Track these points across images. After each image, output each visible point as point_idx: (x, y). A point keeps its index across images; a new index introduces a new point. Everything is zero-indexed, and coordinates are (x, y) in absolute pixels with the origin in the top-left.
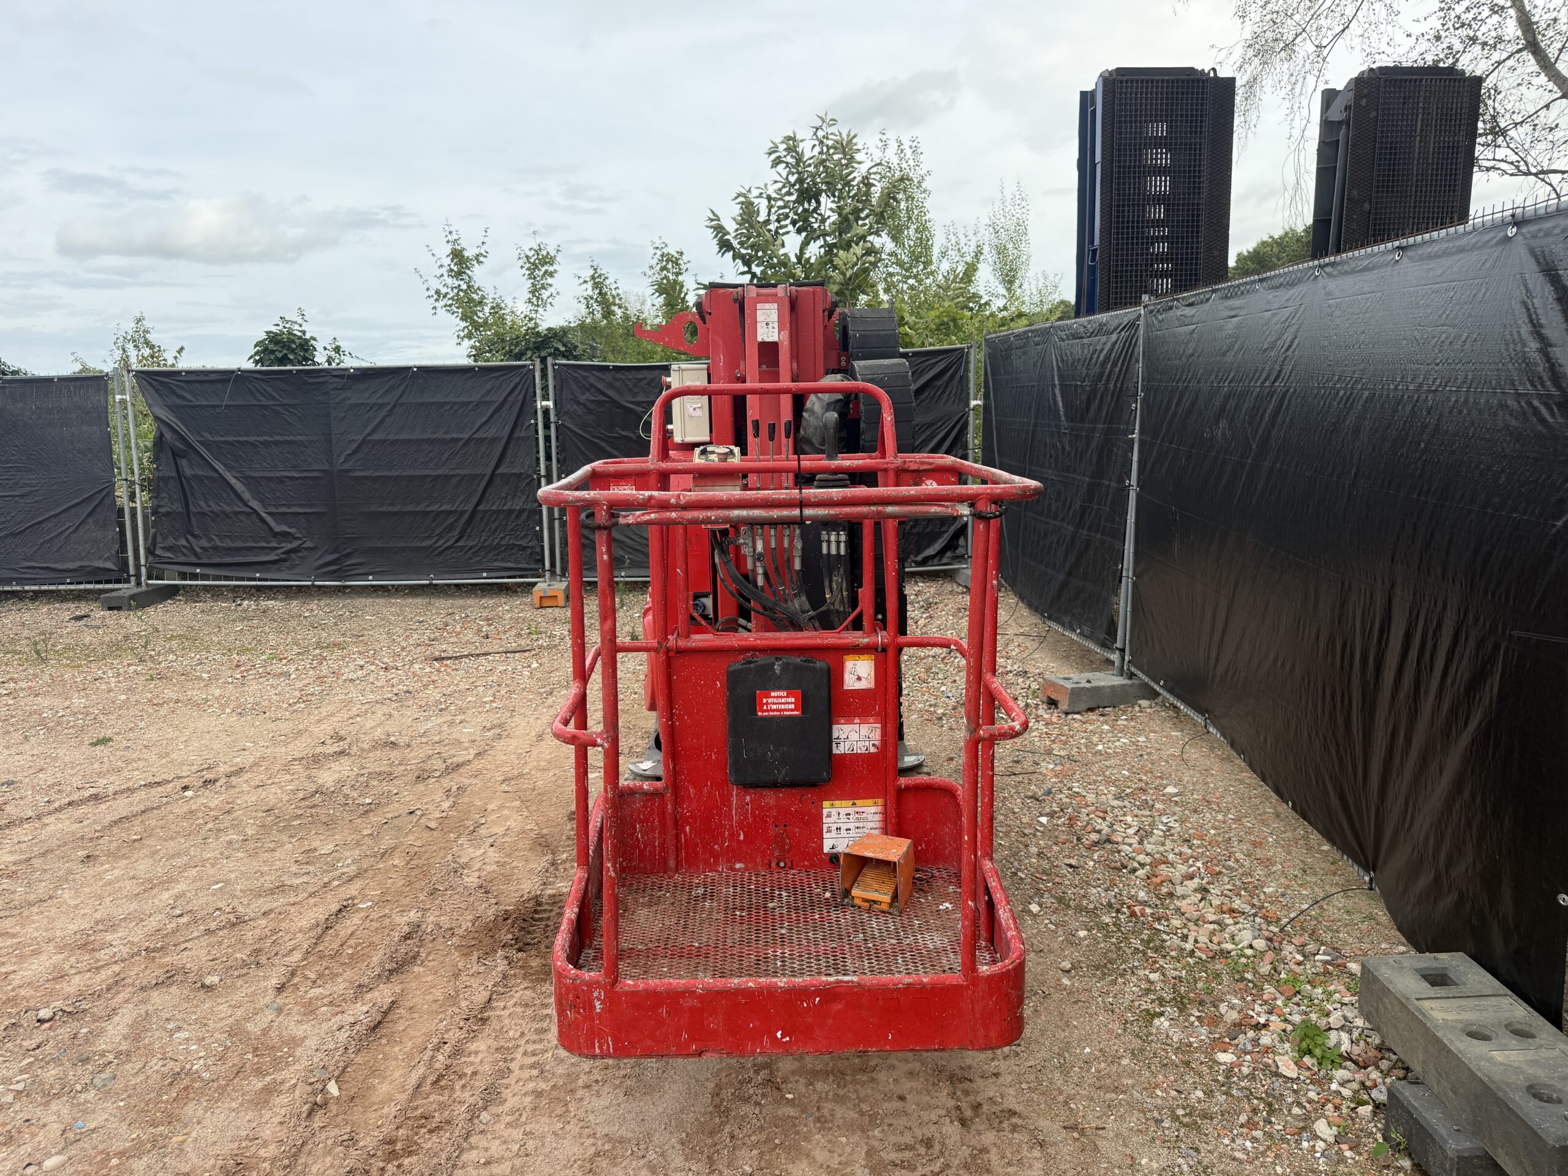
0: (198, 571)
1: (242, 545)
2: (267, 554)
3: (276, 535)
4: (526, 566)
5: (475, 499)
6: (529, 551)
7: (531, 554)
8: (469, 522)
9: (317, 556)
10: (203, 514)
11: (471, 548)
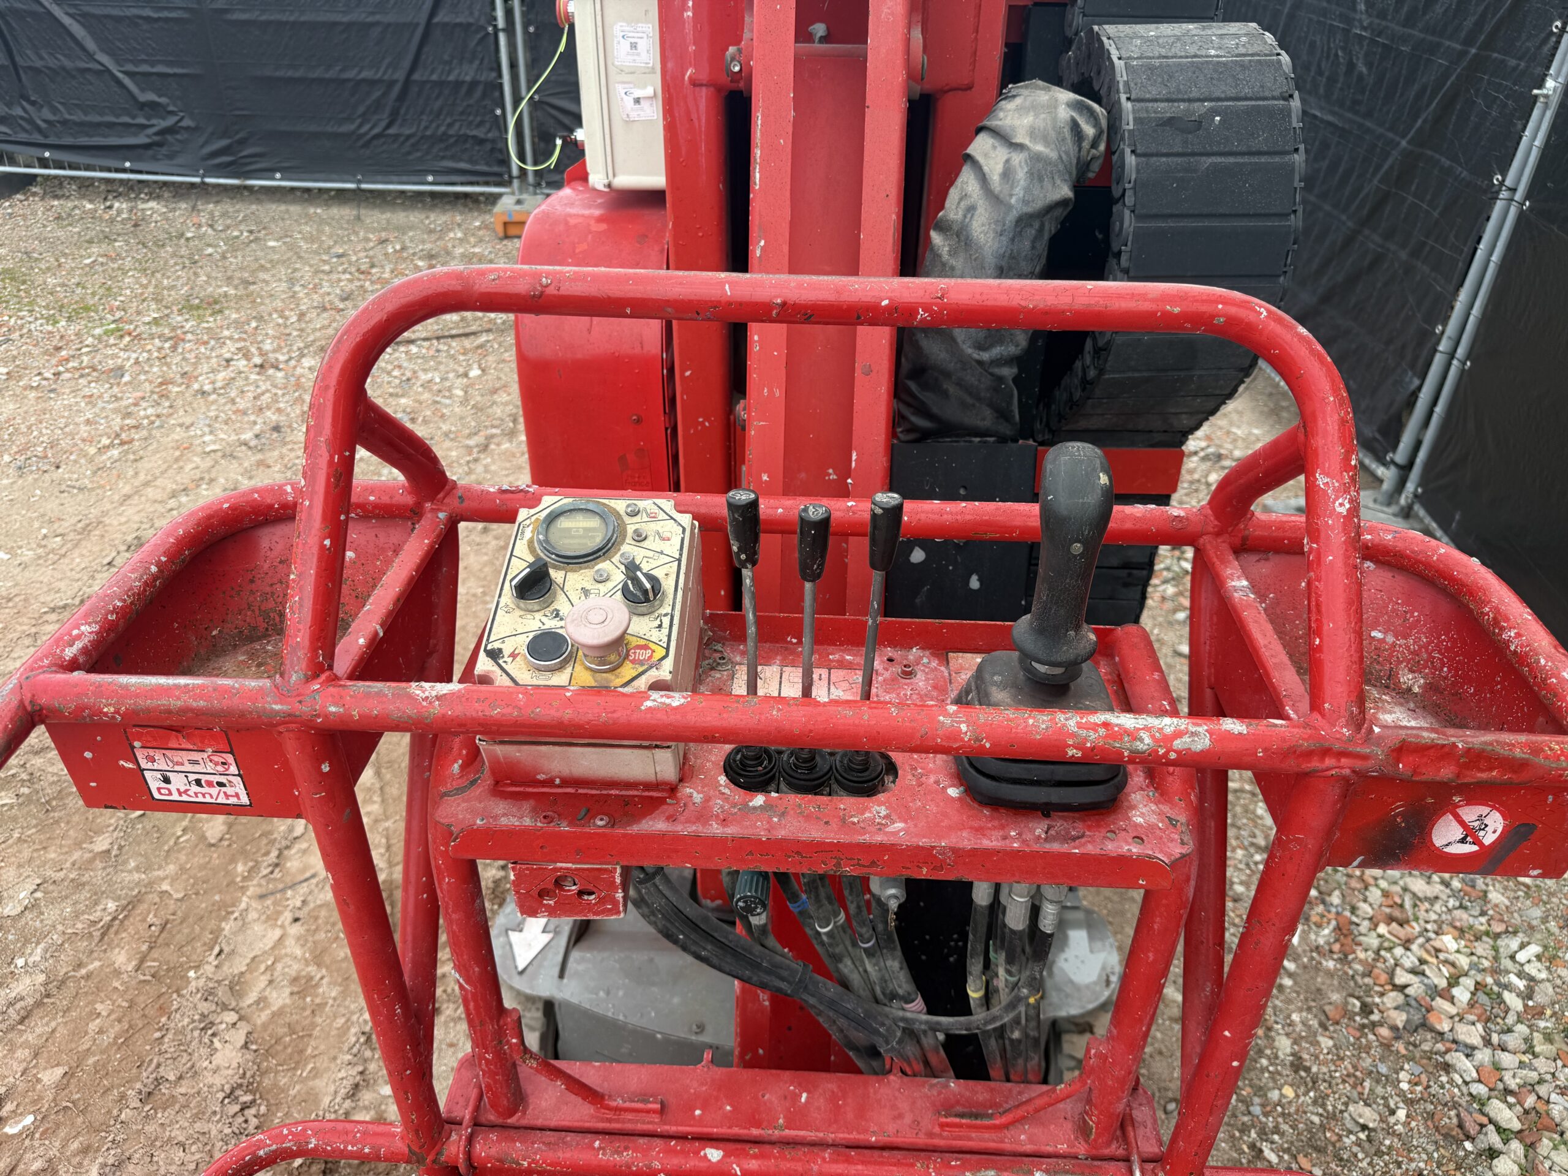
0: (47, 154)
1: (97, 119)
2: (135, 135)
3: (142, 106)
4: (485, 168)
5: (407, 63)
6: (488, 146)
7: (493, 150)
8: (402, 96)
9: (202, 140)
10: (37, 71)
11: (409, 137)
